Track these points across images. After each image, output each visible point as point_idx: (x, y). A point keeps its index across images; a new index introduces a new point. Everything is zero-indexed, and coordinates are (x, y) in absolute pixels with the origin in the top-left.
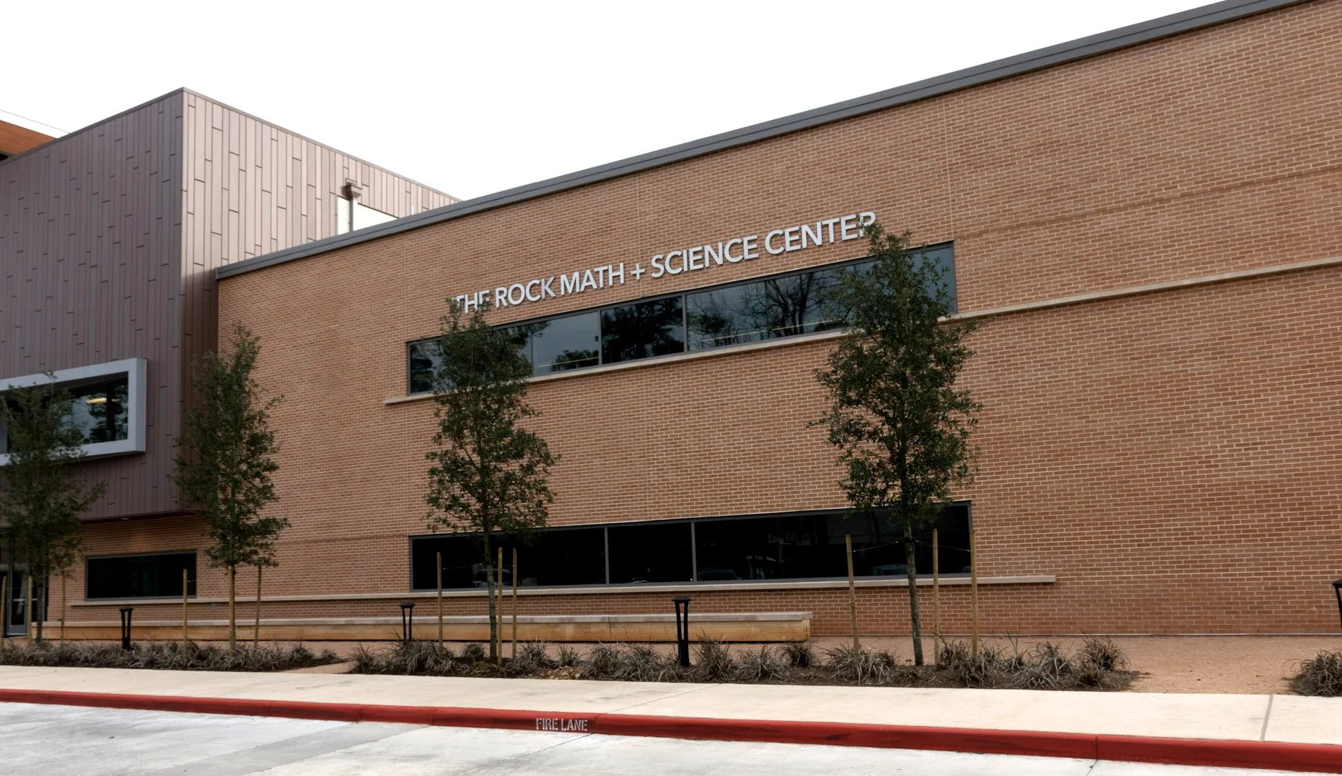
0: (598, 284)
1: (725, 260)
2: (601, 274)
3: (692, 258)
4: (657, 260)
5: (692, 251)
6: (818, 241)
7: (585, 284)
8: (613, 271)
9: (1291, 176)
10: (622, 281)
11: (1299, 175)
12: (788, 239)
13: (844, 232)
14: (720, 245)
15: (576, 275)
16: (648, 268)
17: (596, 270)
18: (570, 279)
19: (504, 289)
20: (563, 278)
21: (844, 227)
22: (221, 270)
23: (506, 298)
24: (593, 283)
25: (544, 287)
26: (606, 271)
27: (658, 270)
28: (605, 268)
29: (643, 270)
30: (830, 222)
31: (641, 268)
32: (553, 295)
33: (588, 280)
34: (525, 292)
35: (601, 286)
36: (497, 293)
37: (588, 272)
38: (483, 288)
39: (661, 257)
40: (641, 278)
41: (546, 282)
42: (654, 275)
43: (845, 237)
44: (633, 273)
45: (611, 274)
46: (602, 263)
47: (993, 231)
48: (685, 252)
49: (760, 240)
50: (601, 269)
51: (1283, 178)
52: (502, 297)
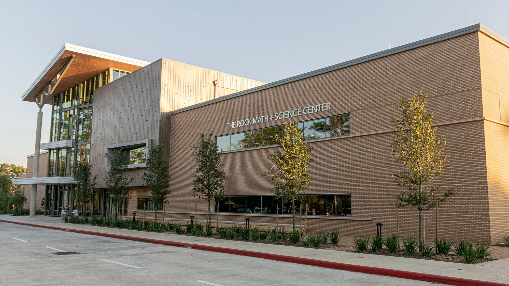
0: (262, 121)
1: (293, 116)
2: (263, 118)
3: (285, 115)
4: (277, 115)
5: (285, 112)
6: (316, 111)
7: (259, 121)
8: (266, 117)
9: (436, 96)
10: (268, 121)
11: (438, 96)
12: (309, 110)
13: (323, 109)
14: (292, 110)
15: (257, 118)
16: (274, 117)
17: (262, 117)
18: (255, 119)
19: (239, 122)
20: (254, 119)
21: (323, 107)
22: (171, 112)
23: (240, 124)
24: (261, 121)
25: (249, 122)
26: (264, 117)
27: (276, 118)
28: (264, 116)
29: (273, 118)
30: (319, 105)
31: (273, 117)
32: (251, 124)
33: (260, 120)
34: (244, 123)
35: (263, 122)
36: (238, 123)
37: (260, 117)
38: (234, 121)
39: (277, 114)
40: (273, 120)
41: (250, 120)
42: (276, 119)
43: (323, 110)
44: (271, 118)
45: (265, 118)
46: (263, 115)
47: (360, 110)
48: (283, 112)
49: (302, 109)
50: (263, 117)
51: (433, 97)
52: (239, 124)
